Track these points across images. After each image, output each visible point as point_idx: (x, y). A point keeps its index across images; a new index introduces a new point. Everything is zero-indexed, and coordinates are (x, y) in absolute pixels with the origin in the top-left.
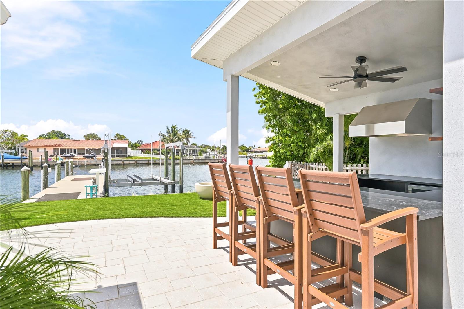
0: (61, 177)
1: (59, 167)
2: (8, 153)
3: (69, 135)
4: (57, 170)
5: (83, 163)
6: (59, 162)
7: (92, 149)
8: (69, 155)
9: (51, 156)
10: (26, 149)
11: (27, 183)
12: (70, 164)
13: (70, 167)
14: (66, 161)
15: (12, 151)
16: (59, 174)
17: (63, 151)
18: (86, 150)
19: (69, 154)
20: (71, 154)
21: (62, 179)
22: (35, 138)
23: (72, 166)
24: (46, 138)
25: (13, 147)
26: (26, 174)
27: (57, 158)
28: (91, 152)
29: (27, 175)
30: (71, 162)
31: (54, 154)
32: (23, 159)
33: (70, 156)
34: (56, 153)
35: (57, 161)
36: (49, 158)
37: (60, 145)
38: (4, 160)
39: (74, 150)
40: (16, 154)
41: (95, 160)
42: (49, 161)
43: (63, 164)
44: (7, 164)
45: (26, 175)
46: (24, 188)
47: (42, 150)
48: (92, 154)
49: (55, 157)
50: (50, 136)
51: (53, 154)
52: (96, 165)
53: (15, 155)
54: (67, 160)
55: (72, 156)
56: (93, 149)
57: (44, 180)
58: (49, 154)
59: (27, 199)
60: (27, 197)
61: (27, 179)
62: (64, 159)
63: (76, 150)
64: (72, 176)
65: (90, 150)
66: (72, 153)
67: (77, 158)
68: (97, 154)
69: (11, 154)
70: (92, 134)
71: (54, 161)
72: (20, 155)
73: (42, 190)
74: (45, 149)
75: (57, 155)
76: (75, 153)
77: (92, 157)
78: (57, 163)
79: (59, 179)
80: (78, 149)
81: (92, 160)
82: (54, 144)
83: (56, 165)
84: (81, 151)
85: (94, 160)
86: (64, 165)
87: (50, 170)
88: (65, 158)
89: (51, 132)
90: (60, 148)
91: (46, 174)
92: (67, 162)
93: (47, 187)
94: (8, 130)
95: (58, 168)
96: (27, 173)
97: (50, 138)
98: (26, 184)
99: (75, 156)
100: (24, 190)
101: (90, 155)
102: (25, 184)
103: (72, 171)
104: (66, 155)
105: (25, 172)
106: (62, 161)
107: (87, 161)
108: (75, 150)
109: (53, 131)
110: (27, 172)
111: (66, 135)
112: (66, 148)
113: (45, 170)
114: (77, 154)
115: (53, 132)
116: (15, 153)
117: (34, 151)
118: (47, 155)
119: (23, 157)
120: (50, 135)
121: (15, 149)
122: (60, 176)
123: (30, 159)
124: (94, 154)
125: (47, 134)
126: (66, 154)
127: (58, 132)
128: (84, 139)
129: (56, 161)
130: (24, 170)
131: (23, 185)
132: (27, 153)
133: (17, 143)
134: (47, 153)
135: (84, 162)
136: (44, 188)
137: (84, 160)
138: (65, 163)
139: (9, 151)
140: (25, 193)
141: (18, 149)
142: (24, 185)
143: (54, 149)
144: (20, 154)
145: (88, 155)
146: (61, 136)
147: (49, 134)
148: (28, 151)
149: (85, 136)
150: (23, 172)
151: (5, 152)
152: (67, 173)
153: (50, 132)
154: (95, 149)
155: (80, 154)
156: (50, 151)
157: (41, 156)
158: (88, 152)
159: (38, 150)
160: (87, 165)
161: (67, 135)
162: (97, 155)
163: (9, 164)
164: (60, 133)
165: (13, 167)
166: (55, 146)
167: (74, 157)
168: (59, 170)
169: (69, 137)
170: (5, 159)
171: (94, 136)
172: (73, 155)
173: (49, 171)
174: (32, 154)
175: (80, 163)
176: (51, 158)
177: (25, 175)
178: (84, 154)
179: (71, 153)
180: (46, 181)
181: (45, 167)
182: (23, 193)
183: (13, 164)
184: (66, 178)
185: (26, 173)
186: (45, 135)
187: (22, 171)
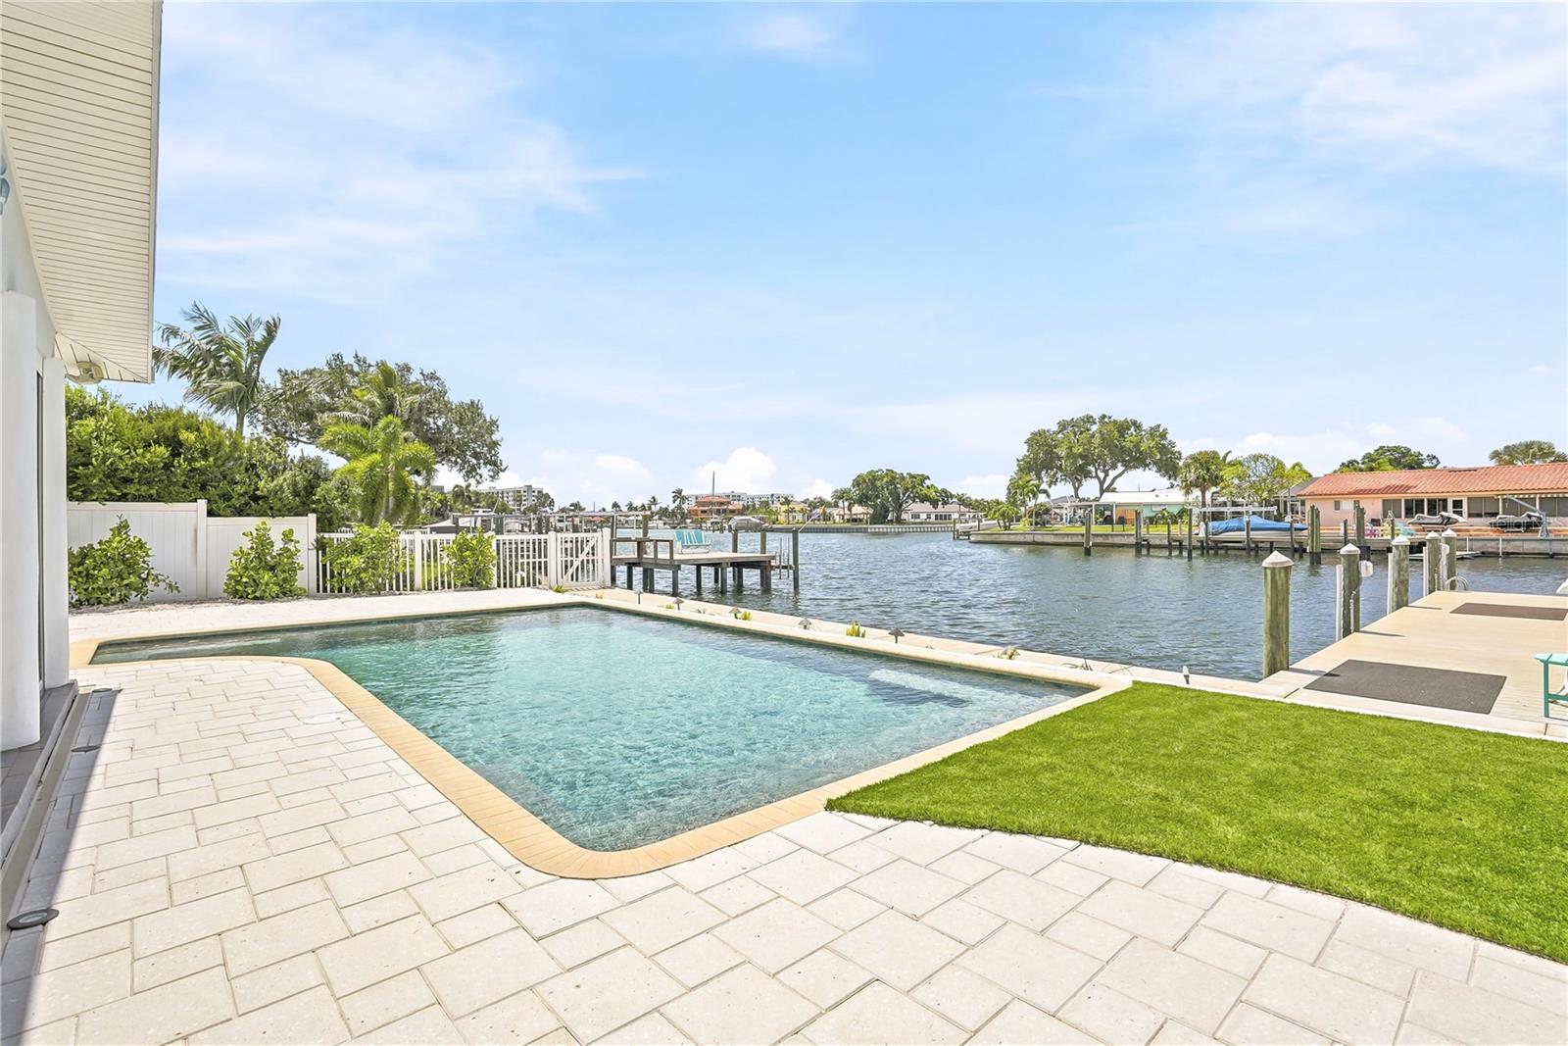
0: (1409, 594)
1: (1404, 560)
2: (1260, 514)
3: (1434, 457)
4: (1396, 567)
5: (1490, 547)
6: (1402, 540)
7: (1529, 498)
8: (1436, 519)
9: (1375, 522)
10: (1303, 503)
11: (1280, 610)
12: (1445, 549)
13: (1444, 561)
14: (1427, 537)
15: (1270, 509)
16: (1402, 585)
17: (1414, 507)
18: (1504, 500)
19: (1435, 514)
20: (1442, 516)
21: (1412, 604)
22: (1329, 471)
23: (1450, 556)
24: (1361, 470)
25: (1272, 500)
26: (1277, 578)
27: (1393, 529)
28: (1524, 510)
29: (1282, 585)
30: (1448, 540)
31: (1385, 515)
32: (1296, 529)
33: (1440, 521)
34: (1390, 513)
35: (1393, 538)
36: (1368, 527)
37: (1405, 488)
38: (1252, 533)
39: (1454, 501)
40: (1279, 518)
41: (1544, 537)
42: (1368, 538)
43: (1416, 548)
44: (1256, 543)
45: (1279, 583)
46: (1271, 628)
47: (1348, 506)
48: (1529, 516)
49: (1386, 526)
50: (1371, 463)
51: (1380, 517)
52: (1548, 554)
53: (1275, 520)
54: (1432, 535)
55: (1449, 521)
56: (1535, 498)
57: (1346, 605)
58: (1367, 518)
59: (1282, 669)
60: (1281, 662)
61: (1280, 598)
62: (1418, 531)
63: (1461, 501)
64: (1453, 593)
65: (1520, 499)
66: (1446, 511)
67: (1468, 531)
68: (1554, 516)
69: (1268, 515)
70: (1529, 446)
71: (1385, 537)
72: (1290, 520)
73: (1339, 640)
74: (1357, 502)
75: (1392, 521)
76: (1460, 513)
77: (1529, 526)
78: (1394, 543)
79: (1401, 603)
80: (1470, 499)
81: (1529, 536)
82: (1383, 486)
83: (1389, 550)
84: (1483, 507)
85: (1539, 537)
86: (1421, 552)
87: (1367, 568)
88: (1420, 527)
89: (1376, 451)
90: (1403, 497)
91: (1353, 582)
92: (1433, 541)
93: (1357, 630)
94: (1260, 456)
95: (1398, 563)
96: (1283, 575)
97: (1371, 469)
98: (1277, 615)
99: (1457, 521)
100: (1272, 636)
101: (1523, 519)
102: (1274, 612)
103: (1451, 573)
104: (1423, 518)
105: (1277, 571)
106: (1410, 537)
107: (1509, 541)
108: (1457, 504)
109: (1382, 448)
110: (1283, 571)
111: (1425, 457)
112: (1426, 497)
113: (1349, 566)
114: (1465, 513)
115: (1381, 451)
116: (1275, 513)
117: (1326, 509)
118: (1363, 517)
119: (1296, 525)
120: (1373, 461)
121: (1277, 503)
122: (1407, 590)
123: (1312, 531)
124: (1537, 515)
125: (1364, 458)
126: (1425, 515)
127: (1396, 449)
128: (1493, 463)
129: (1389, 537)
130: (1272, 563)
131: (1269, 617)
132: (1306, 515)
133: (1282, 487)
134: (1360, 512)
135: (1493, 544)
136: (1347, 632)
137: (1494, 536)
138: (1423, 544)
139: (1264, 509)
140: (1275, 647)
141: (1285, 502)
142: (1271, 616)
143: (1384, 501)
144: (1288, 518)
145: (1511, 518)
146: (1405, 460)
147: (1368, 457)
148: (1308, 509)
149: (1496, 455)
150: (1269, 572)
151: (1254, 513)
152: (1432, 582)
153: (1372, 452)
154: (1540, 498)
155: (1479, 515)
156: (1373, 508)
157: (1345, 522)
158: (1511, 506)
159: (1337, 506)
160: (1507, 554)
161: (1428, 456)
162: (1552, 520)
163: (1262, 542)
164: (1403, 453)
165: (1257, 552)
166: (1386, 493)
167: (1456, 526)
168: (1400, 570)
169: (1434, 461)
170: (1253, 529)
171: (1536, 449)
172: (1449, 518)
173: (1363, 574)
174: (1318, 516)
175: (1476, 545)
176: (1375, 528)
177: (1274, 581)
178: (1495, 514)
179: (1443, 513)
180: (1352, 607)
181: (1349, 557)
182: (1269, 647)
183: (1272, 543)
184: (1427, 600)
185: (1280, 573)
186: (1355, 461)
187: (1266, 568)
